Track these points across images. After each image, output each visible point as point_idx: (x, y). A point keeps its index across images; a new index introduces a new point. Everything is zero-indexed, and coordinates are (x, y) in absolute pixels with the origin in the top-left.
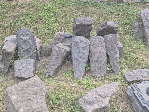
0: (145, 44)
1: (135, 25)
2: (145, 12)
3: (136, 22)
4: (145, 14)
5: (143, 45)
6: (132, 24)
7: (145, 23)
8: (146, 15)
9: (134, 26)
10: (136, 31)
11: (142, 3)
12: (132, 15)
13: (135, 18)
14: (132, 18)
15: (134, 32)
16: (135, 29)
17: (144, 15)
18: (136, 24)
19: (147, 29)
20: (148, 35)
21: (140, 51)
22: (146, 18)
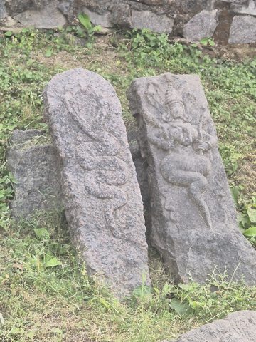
0: (63, 256)
1: (21, 152)
2: (68, 87)
3: (29, 136)
4: (68, 97)
5: (54, 262)
6: (9, 142)
7: (66, 141)
8: (72, 104)
9: (16, 156)
10: (30, 181)
11: (76, 35)
12: (15, 94)
13: (28, 110)
14: (15, 109)
15: (18, 191)
16: (22, 173)
17: (63, 101)
18: (31, 144)
19: (76, 173)
20: (78, 206)
21: (31, 298)
22: (73, 117)
